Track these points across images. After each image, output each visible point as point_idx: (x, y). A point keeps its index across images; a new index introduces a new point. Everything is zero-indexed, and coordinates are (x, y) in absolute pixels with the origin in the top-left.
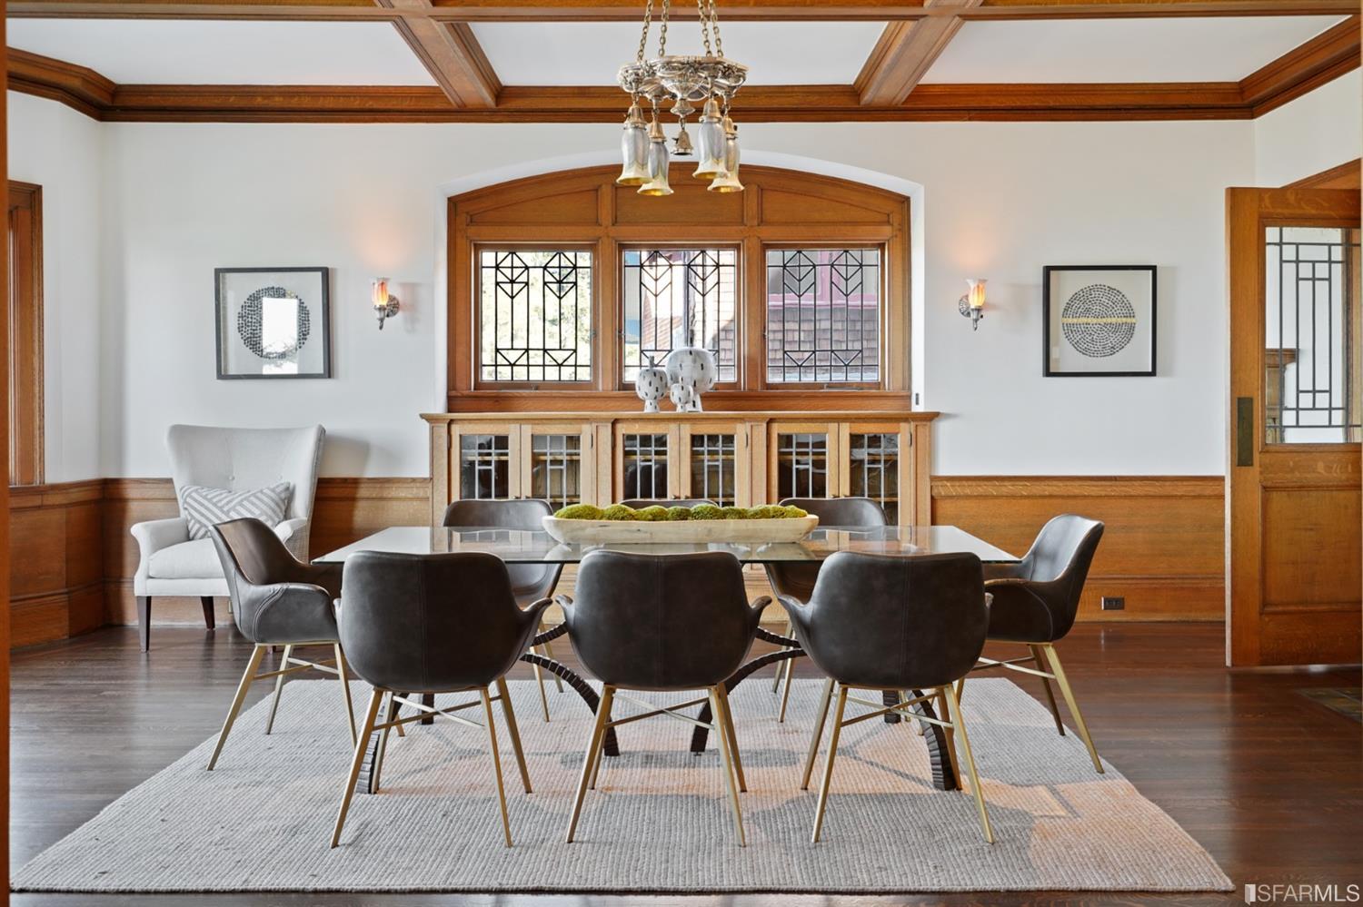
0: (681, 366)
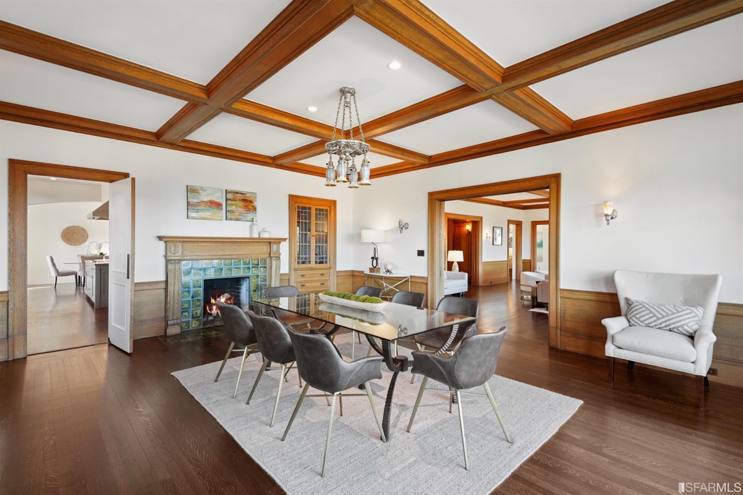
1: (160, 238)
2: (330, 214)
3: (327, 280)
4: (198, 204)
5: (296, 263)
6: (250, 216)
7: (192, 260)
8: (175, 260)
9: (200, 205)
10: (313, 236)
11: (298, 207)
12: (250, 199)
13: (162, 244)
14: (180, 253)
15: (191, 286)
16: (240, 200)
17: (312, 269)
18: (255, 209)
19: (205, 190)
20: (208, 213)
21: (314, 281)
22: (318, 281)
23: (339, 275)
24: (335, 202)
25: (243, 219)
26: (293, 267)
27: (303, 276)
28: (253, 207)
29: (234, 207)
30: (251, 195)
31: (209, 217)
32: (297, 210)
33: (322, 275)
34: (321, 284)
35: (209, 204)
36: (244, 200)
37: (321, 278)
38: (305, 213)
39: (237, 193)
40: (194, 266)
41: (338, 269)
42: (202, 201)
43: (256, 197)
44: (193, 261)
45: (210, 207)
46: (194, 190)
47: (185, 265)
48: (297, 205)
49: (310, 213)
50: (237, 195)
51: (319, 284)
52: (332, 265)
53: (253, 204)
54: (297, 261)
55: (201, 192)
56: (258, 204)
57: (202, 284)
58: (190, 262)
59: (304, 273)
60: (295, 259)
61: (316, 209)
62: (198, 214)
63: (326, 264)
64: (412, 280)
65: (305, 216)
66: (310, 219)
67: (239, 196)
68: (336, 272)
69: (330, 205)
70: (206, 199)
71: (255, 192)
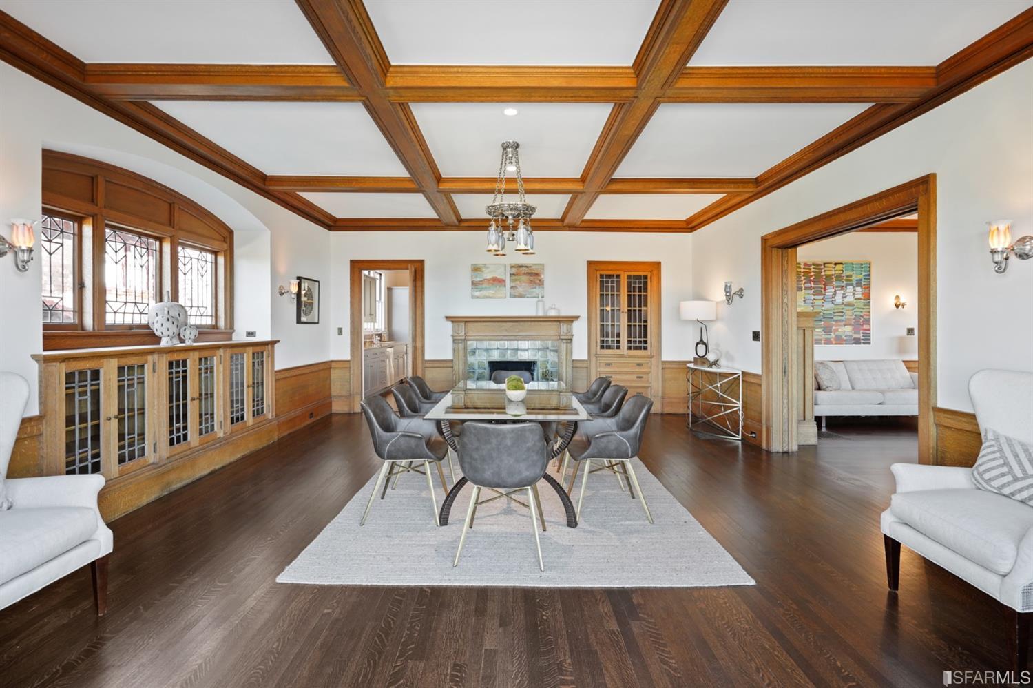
0: (179, 315)
1: (447, 318)
2: (651, 281)
3: (647, 373)
4: (481, 283)
5: (599, 347)
6: (537, 290)
7: (476, 340)
8: (459, 340)
9: (482, 284)
10: (623, 312)
11: (602, 276)
12: (536, 272)
13: (450, 324)
14: (463, 334)
15: (476, 367)
16: (524, 274)
17: (622, 356)
18: (541, 283)
19: (487, 268)
20: (491, 292)
21: (627, 373)
22: (632, 373)
23: (664, 366)
24: (659, 264)
25: (528, 296)
26: (593, 352)
27: (609, 364)
28: (540, 280)
29: (517, 282)
30: (537, 267)
31: (491, 295)
32: (599, 279)
33: (639, 365)
34: (637, 377)
35: (491, 282)
36: (530, 274)
37: (638, 369)
38: (613, 282)
39: (521, 266)
40: (478, 347)
41: (663, 359)
42: (486, 279)
43: (543, 269)
44: (478, 342)
45: (493, 284)
46: (478, 268)
47: (472, 344)
48: (598, 274)
49: (618, 283)
50: (521, 269)
51: (634, 377)
52: (654, 353)
53: (540, 278)
54: (599, 344)
55: (484, 269)
56: (547, 277)
57: (486, 365)
58: (475, 342)
59: (611, 361)
60: (597, 342)
61: (629, 277)
62: (481, 292)
63: (645, 351)
64: (744, 379)
65: (612, 287)
66: (618, 290)
67: (524, 270)
68: (660, 364)
69: (650, 270)
70: (489, 276)
71: (541, 263)
